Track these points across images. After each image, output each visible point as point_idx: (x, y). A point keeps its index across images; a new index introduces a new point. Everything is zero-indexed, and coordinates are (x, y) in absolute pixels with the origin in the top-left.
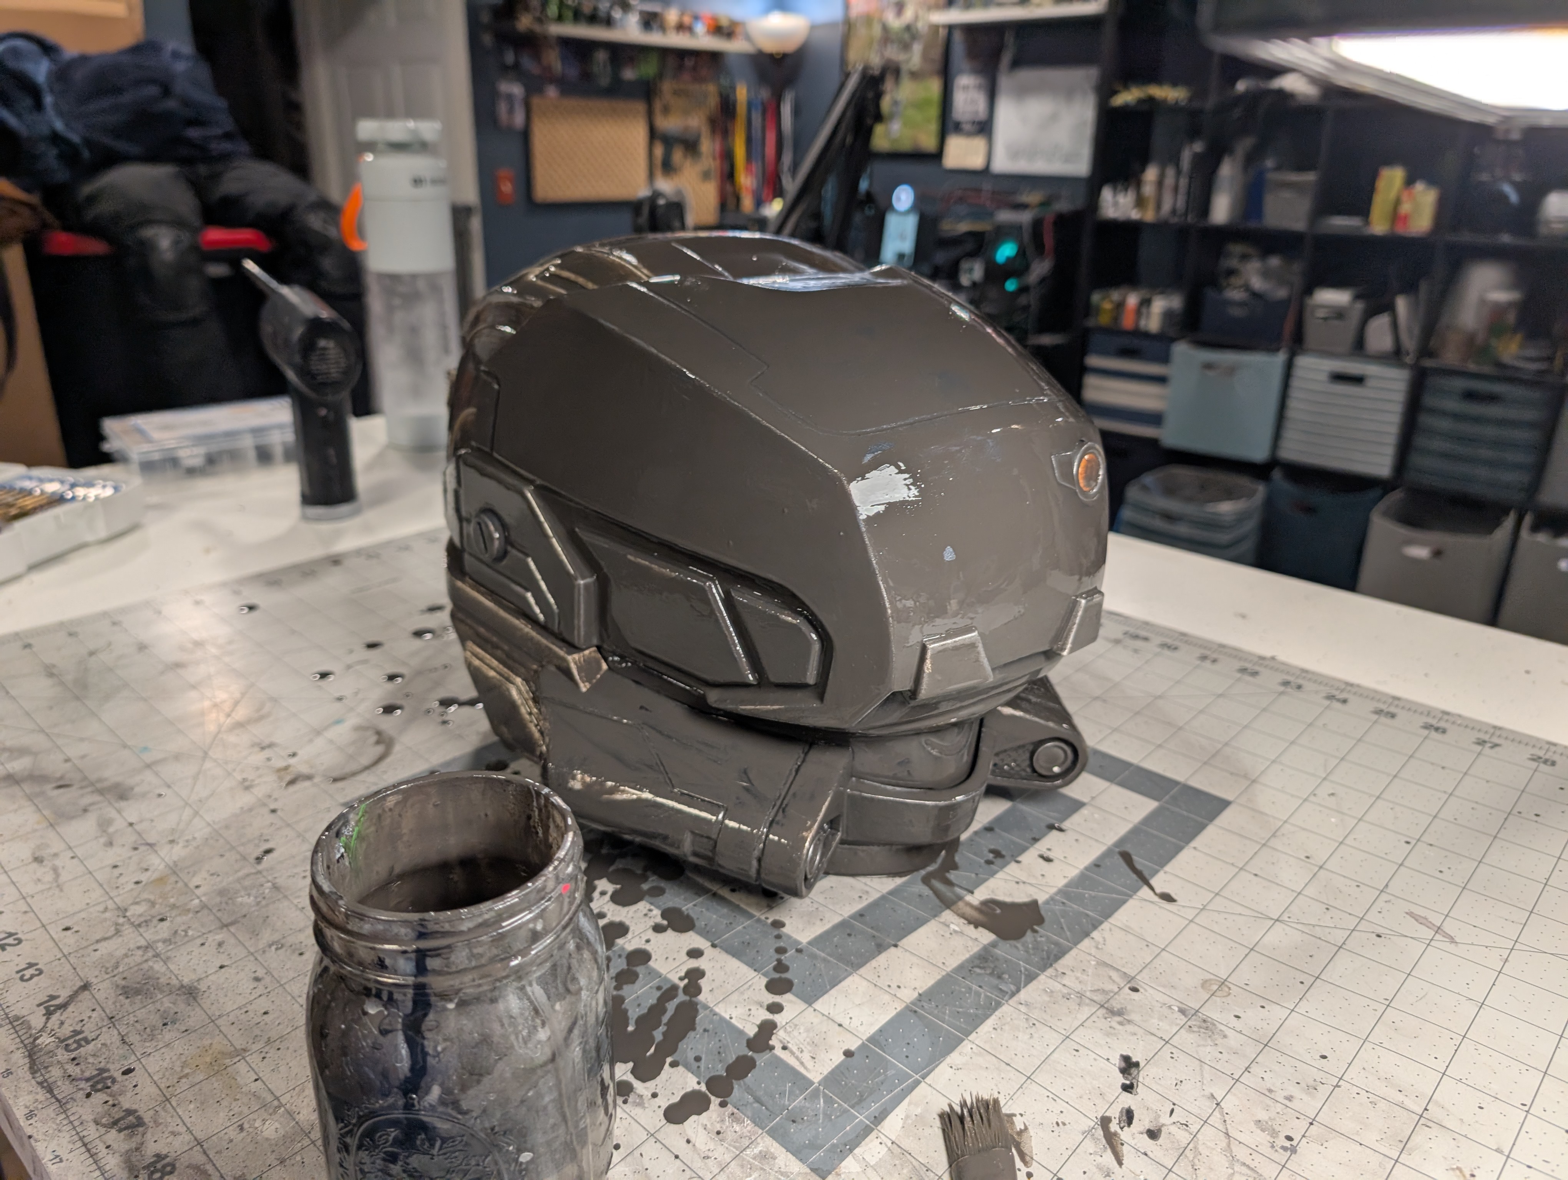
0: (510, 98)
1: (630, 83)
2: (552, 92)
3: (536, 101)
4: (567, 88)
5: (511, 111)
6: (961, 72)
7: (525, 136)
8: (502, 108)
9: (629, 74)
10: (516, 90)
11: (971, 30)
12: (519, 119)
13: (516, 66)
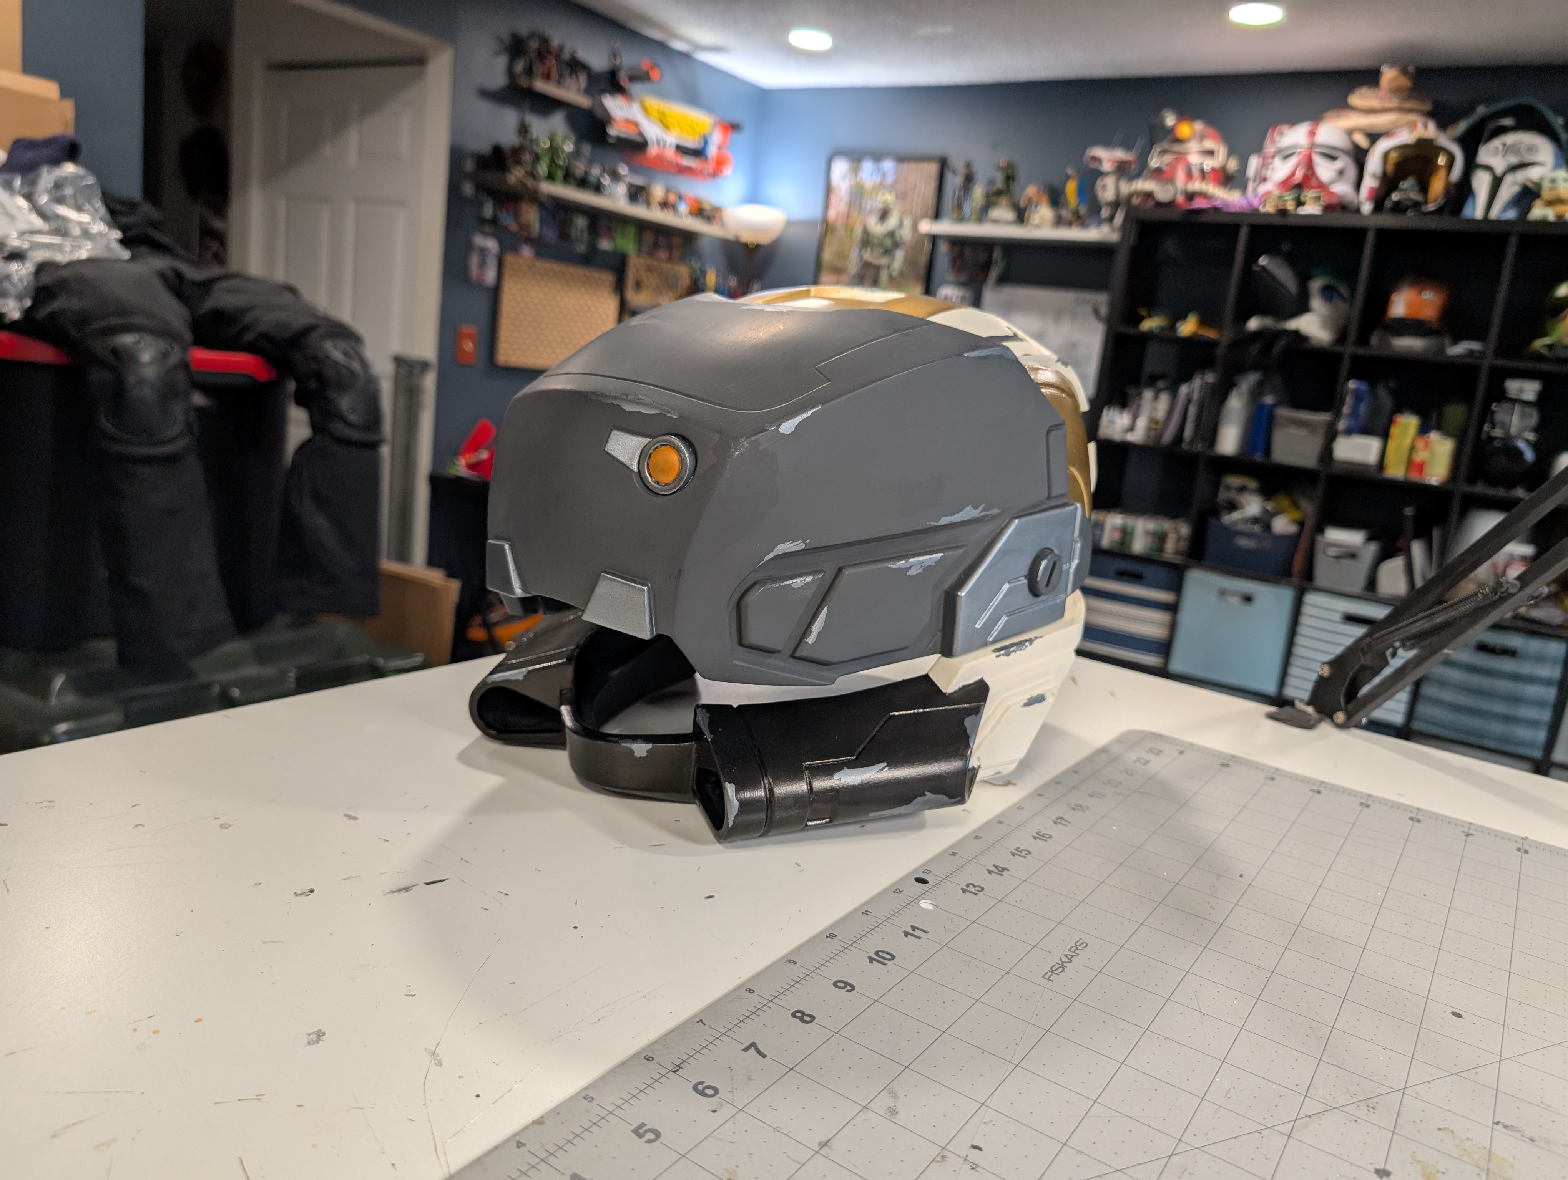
0: (483, 252)
1: (605, 253)
2: (527, 252)
3: (509, 259)
4: (542, 250)
5: (483, 265)
6: (945, 282)
7: (496, 292)
8: (474, 261)
9: (605, 245)
10: (492, 245)
11: (958, 243)
12: (490, 276)
13: (494, 221)
